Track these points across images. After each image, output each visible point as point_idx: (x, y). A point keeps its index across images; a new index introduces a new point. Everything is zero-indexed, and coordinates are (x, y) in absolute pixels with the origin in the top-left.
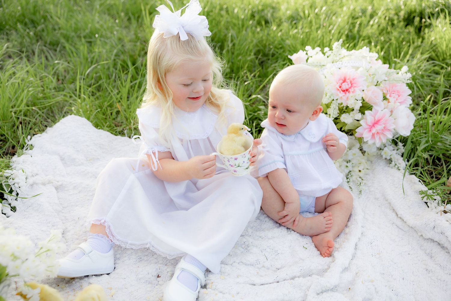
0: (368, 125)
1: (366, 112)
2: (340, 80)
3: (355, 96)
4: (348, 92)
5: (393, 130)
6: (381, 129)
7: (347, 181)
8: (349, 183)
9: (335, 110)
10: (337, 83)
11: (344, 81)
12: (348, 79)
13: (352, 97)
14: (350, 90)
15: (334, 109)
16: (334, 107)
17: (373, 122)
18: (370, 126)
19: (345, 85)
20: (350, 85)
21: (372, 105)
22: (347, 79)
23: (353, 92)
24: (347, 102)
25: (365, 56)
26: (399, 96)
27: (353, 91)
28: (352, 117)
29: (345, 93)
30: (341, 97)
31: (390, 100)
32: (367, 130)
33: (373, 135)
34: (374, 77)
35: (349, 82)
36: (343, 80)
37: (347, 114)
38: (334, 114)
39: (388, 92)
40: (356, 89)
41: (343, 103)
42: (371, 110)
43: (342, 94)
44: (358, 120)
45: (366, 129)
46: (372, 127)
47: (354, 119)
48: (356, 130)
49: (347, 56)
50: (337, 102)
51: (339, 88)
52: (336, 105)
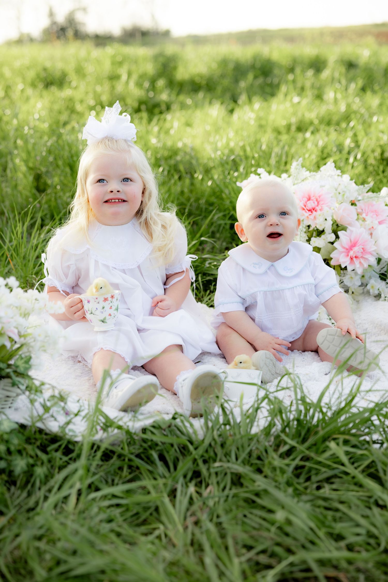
0: (344, 248)
1: (340, 233)
2: (303, 197)
3: (323, 215)
4: (315, 210)
5: (375, 254)
6: (360, 251)
7: (329, 319)
8: (331, 320)
9: (302, 232)
10: (301, 201)
11: (309, 199)
12: (314, 196)
13: (320, 216)
14: (318, 208)
15: (301, 231)
17: (350, 244)
18: (347, 249)
19: (310, 203)
20: (316, 203)
21: (346, 225)
22: (312, 196)
23: (321, 210)
25: (332, 175)
26: (377, 216)
27: (320, 208)
28: (324, 240)
29: (312, 212)
30: (308, 217)
31: (366, 219)
32: (343, 254)
33: (352, 259)
34: (344, 195)
35: (315, 200)
36: (307, 198)
37: (318, 238)
38: (301, 236)
39: (364, 211)
40: (325, 206)
41: (311, 225)
42: (346, 231)
43: (308, 214)
44: (332, 243)
45: (342, 252)
46: (349, 252)
47: (327, 242)
48: (332, 256)
49: (310, 176)
50: (303, 224)
51: (304, 207)
52: (303, 227)
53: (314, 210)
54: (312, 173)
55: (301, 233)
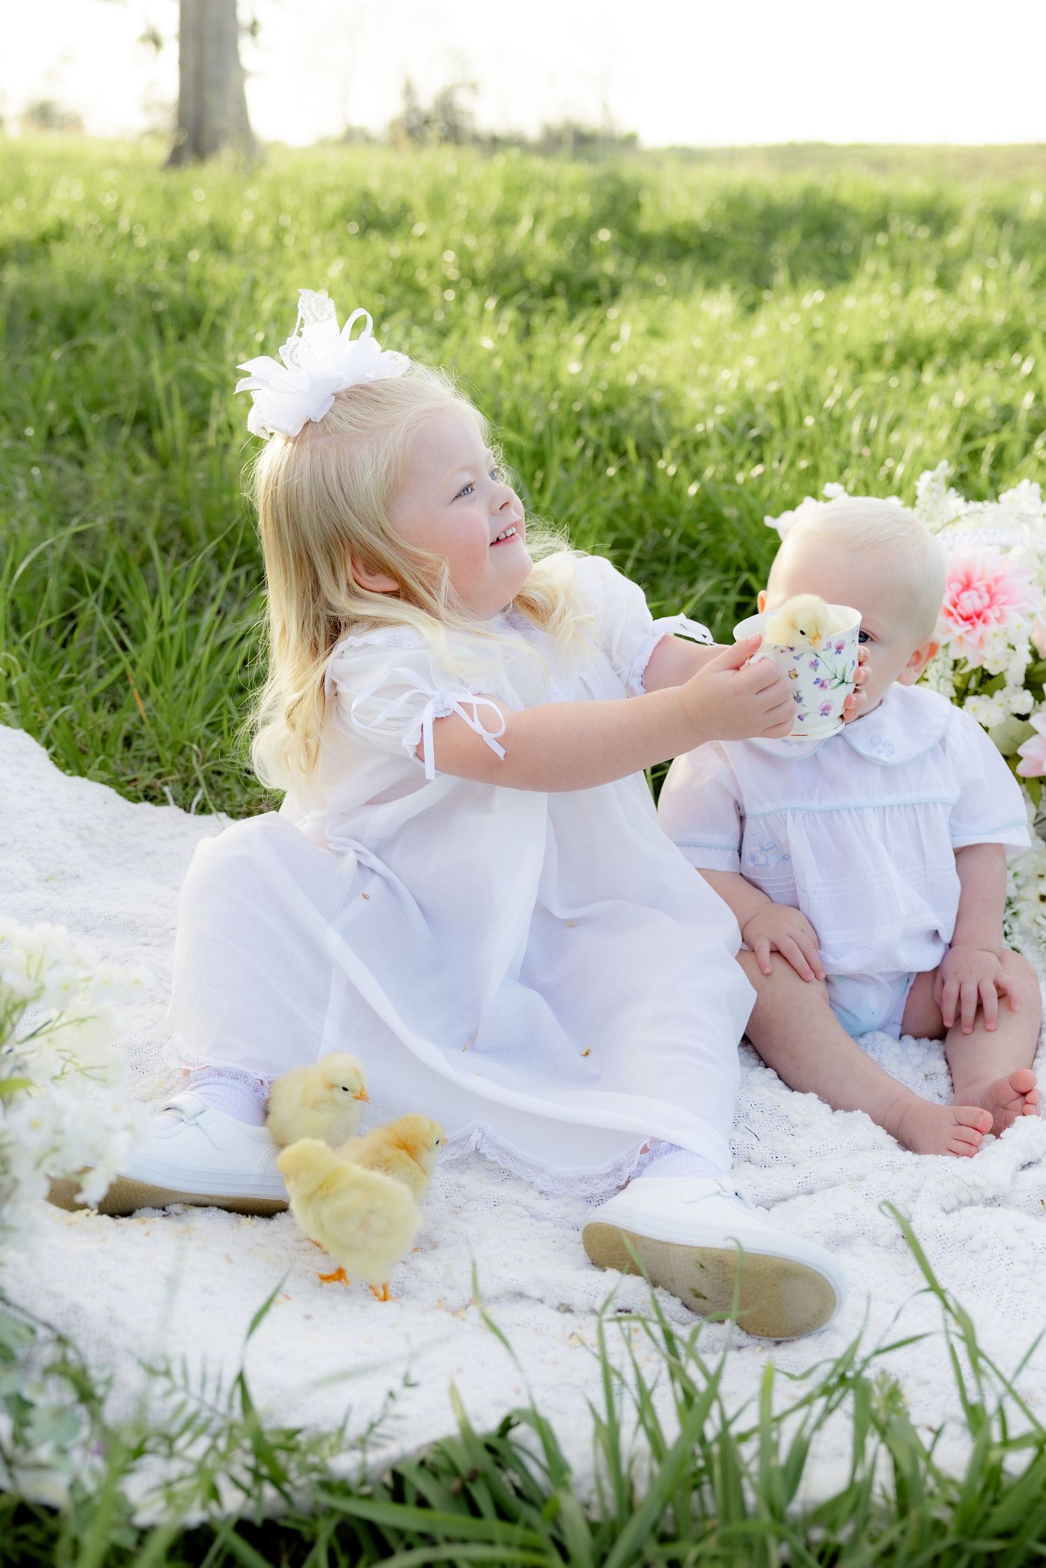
3: (1006, 633)
4: (982, 618)
9: (942, 680)
11: (967, 586)
12: (980, 579)
13: (995, 635)
14: (990, 614)
15: (941, 677)
16: (937, 671)
19: (969, 597)
20: (986, 598)
22: (975, 577)
24: (982, 652)
25: (1029, 515)
27: (997, 614)
28: (1001, 705)
29: (972, 624)
30: (961, 638)
35: (984, 589)
36: (962, 583)
37: (985, 697)
40: (1010, 611)
41: (969, 659)
43: (961, 628)
44: (1024, 717)
47: (1010, 713)
48: (1020, 751)
49: (967, 515)
50: (947, 656)
51: (952, 609)
52: (944, 663)
53: (978, 616)
54: (972, 503)
55: (938, 683)
